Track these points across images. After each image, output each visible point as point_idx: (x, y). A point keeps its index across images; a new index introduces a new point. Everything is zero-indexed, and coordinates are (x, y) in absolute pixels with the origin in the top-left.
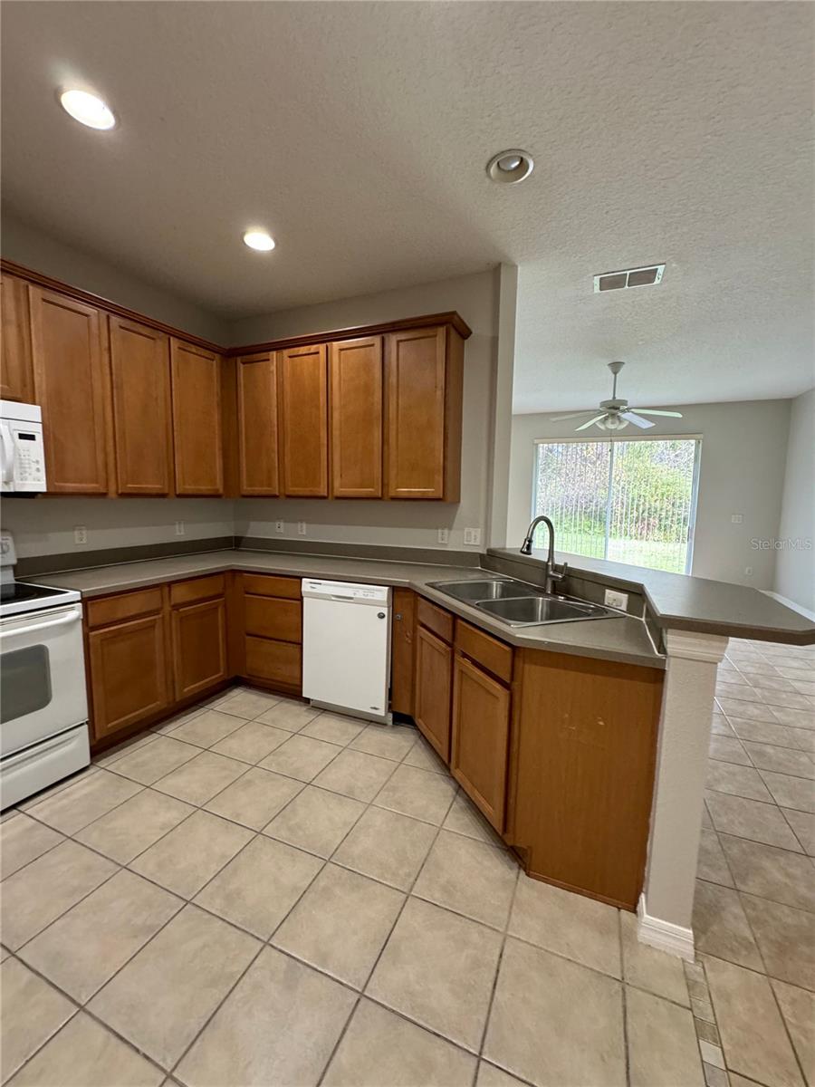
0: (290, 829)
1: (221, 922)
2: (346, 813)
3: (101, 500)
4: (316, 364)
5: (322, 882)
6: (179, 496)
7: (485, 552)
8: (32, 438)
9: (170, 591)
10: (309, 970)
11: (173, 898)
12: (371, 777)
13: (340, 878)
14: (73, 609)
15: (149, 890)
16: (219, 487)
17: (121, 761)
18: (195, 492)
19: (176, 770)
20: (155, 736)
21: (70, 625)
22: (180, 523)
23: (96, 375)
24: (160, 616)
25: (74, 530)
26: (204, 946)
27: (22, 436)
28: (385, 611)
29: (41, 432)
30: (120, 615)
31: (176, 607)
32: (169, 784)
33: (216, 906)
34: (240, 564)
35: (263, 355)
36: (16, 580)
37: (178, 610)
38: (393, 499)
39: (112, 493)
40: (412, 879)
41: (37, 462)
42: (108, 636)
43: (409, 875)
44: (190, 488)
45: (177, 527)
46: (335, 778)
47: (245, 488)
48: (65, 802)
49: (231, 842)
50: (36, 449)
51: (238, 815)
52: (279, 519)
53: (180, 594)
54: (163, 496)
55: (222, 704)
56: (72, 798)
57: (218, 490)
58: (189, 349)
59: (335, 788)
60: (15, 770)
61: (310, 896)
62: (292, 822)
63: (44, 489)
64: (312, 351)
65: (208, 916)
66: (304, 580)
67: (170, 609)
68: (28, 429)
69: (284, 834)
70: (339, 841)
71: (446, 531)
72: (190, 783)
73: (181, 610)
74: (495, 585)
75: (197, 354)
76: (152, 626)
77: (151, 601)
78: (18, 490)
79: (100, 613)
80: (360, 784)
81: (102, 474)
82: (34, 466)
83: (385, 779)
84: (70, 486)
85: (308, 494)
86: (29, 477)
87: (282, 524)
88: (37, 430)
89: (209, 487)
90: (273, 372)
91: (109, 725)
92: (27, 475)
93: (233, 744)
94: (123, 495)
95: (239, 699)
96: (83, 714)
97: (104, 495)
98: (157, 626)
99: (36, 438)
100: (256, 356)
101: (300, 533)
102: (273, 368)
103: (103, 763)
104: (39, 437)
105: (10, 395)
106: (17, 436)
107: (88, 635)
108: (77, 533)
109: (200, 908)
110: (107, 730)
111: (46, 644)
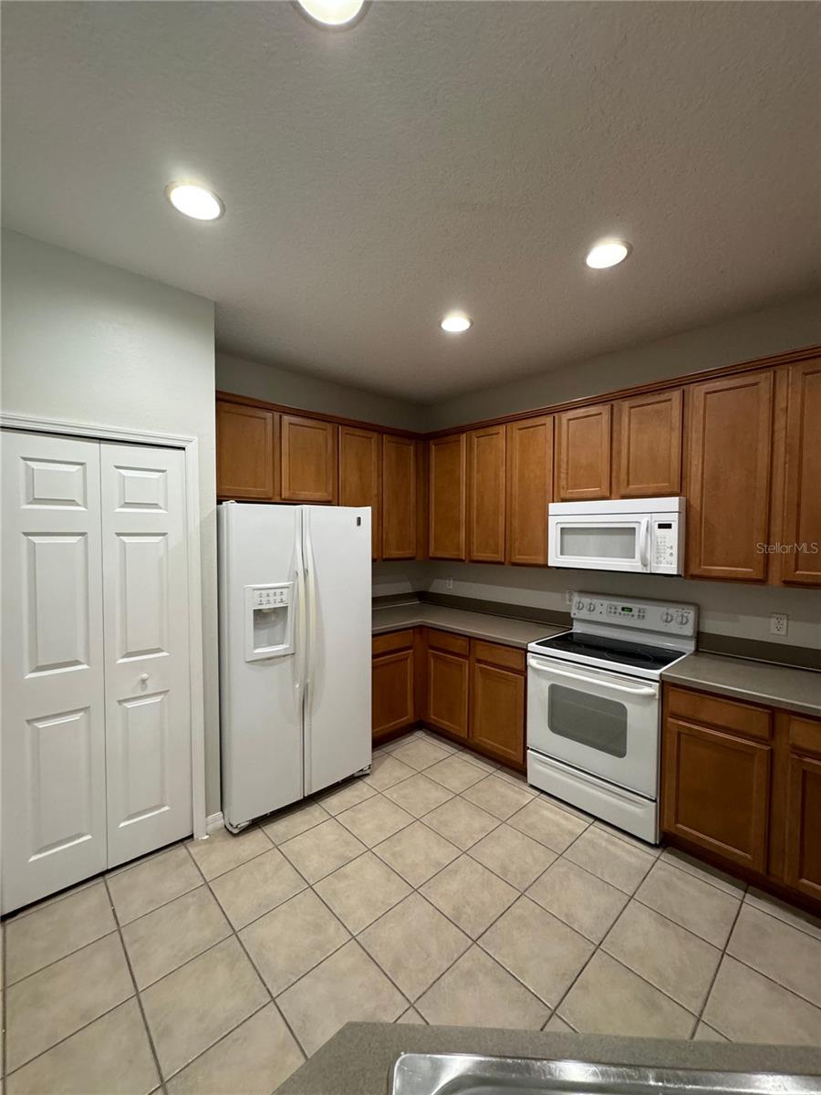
3: (765, 586)
8: (669, 526)
14: (650, 686)
24: (768, 748)
25: (770, 617)
27: (661, 526)
29: (677, 520)
31: (798, 750)
39: (777, 581)
41: (672, 548)
42: (687, 732)
49: (543, 980)
50: (672, 538)
63: (675, 573)
65: (455, 958)
67: (787, 748)
68: (665, 519)
76: (747, 753)
78: (653, 572)
82: (669, 551)
84: (718, 569)
86: (664, 561)
88: (674, 519)
91: (679, 826)
92: (662, 559)
94: (788, 583)
96: (651, 789)
97: (762, 582)
98: (759, 756)
99: (673, 526)
104: (675, 526)
105: (669, 490)
106: (657, 526)
107: (666, 720)
108: (773, 621)
109: (465, 952)
110: (677, 828)
111: (628, 706)
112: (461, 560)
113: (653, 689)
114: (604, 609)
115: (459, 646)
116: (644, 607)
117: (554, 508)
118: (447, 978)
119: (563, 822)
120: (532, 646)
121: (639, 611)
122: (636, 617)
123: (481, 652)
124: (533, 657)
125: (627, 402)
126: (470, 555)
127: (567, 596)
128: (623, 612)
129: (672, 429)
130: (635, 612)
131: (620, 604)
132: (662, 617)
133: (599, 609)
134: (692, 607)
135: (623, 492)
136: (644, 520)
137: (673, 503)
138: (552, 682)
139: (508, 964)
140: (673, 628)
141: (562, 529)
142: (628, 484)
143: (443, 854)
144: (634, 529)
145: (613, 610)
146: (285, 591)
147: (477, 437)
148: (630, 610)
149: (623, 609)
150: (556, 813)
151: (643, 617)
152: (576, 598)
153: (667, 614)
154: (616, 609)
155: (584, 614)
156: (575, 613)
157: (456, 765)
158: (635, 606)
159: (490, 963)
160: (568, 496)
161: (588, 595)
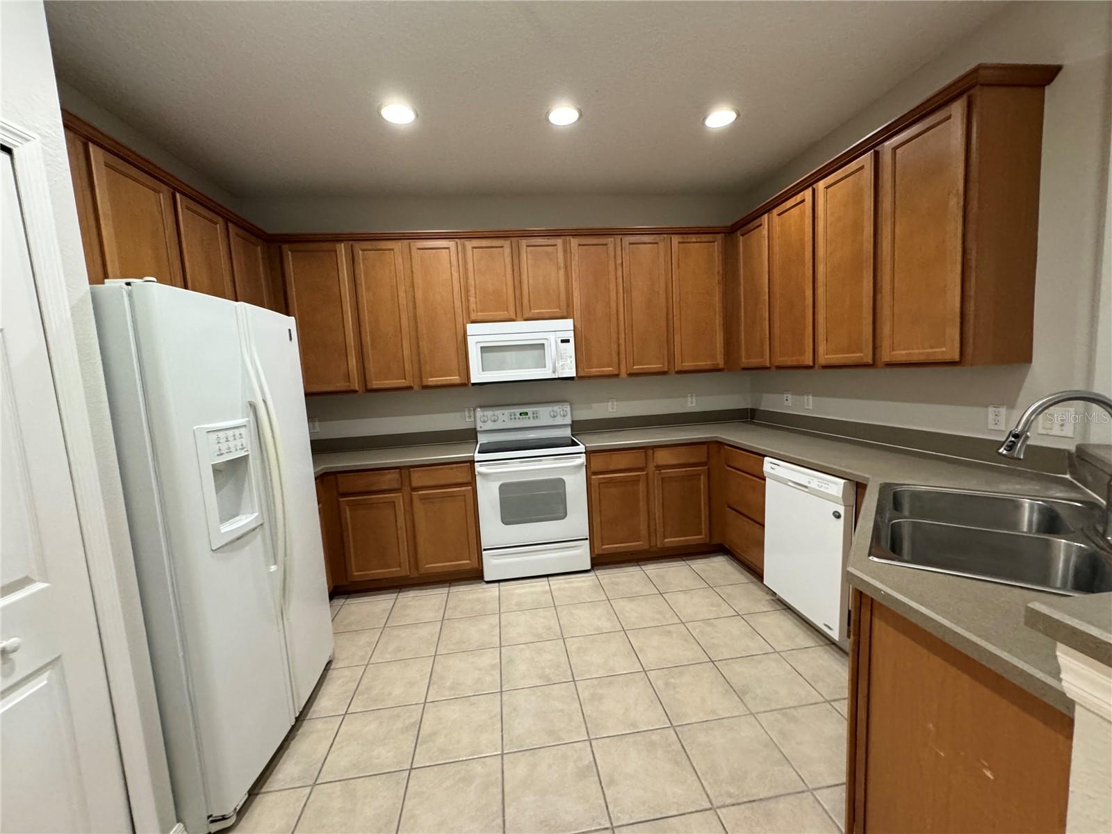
0: (667, 684)
1: (579, 706)
2: (723, 705)
3: (616, 380)
4: (803, 213)
5: (655, 737)
6: (679, 372)
7: (1072, 448)
8: (568, 341)
9: (653, 453)
10: (597, 778)
11: (569, 673)
12: (777, 693)
13: (670, 745)
14: (580, 457)
15: (564, 659)
16: (720, 362)
17: (607, 576)
18: (692, 368)
19: (631, 598)
20: (638, 568)
21: (579, 467)
22: (691, 396)
23: (612, 286)
24: (645, 473)
25: (608, 402)
26: (562, 711)
27: (563, 341)
28: (841, 510)
29: (573, 337)
30: (612, 467)
31: (659, 467)
32: (619, 605)
33: (585, 695)
34: (723, 437)
35: (757, 222)
36: (572, 435)
37: (659, 470)
38: (890, 365)
39: (623, 374)
40: (729, 801)
41: (571, 357)
42: (603, 481)
43: (730, 795)
44: (688, 365)
45: (689, 399)
46: (741, 673)
47: (743, 360)
48: (567, 585)
49: (623, 664)
50: (570, 348)
51: (641, 650)
52: (787, 391)
53: (663, 457)
54: (664, 373)
55: (700, 565)
56: (571, 585)
57: (718, 364)
58: (689, 240)
59: (733, 681)
60: (534, 555)
61: (639, 737)
62: (673, 680)
63: (575, 375)
64: (799, 200)
65: (576, 697)
66: (766, 458)
67: (654, 469)
68: (566, 336)
69: (659, 684)
70: (694, 720)
71: (1003, 410)
72: (631, 611)
73: (662, 471)
74: (1027, 505)
75: (697, 242)
76: (636, 481)
77: (637, 460)
78: (560, 376)
79: (598, 463)
80: (759, 691)
81: (615, 359)
82: (570, 360)
83: (792, 704)
84: (594, 371)
85: (795, 363)
87: (790, 396)
88: (570, 336)
89: (708, 363)
90: (764, 237)
91: (604, 547)
92: (566, 366)
93: (682, 598)
94: (630, 375)
95: (719, 566)
96: (585, 533)
97: (617, 376)
98: (641, 480)
100: (751, 226)
101: (806, 407)
102: (765, 232)
103: (599, 573)
104: (572, 340)
105: (560, 315)
106: (560, 341)
107: (590, 478)
108: (610, 404)
109: (577, 689)
110: (603, 549)
111: (564, 477)
112: (355, 391)
113: (582, 459)
114: (506, 417)
115: (390, 479)
116: (536, 409)
117: (471, 328)
118: (587, 710)
119: (533, 590)
120: (478, 457)
121: (533, 414)
122: (532, 418)
123: (418, 479)
124: (481, 466)
125: (524, 241)
126: (366, 385)
127: (467, 413)
128: (521, 417)
129: (558, 268)
130: (530, 415)
131: (518, 410)
132: (550, 415)
133: (501, 418)
134: (568, 404)
135: (526, 315)
136: (552, 337)
137: (568, 324)
138: (501, 483)
139: (601, 673)
140: (559, 421)
141: (481, 347)
142: (530, 310)
143: (489, 658)
144: (543, 344)
145: (513, 417)
146: (243, 431)
147: (363, 250)
148: (527, 414)
149: (521, 414)
150: (523, 588)
151: (537, 417)
152: (479, 412)
153: (553, 411)
154: (515, 415)
155: (489, 425)
156: (480, 426)
157: (410, 603)
158: (529, 410)
159: (595, 682)
160: (479, 318)
161: (491, 409)
